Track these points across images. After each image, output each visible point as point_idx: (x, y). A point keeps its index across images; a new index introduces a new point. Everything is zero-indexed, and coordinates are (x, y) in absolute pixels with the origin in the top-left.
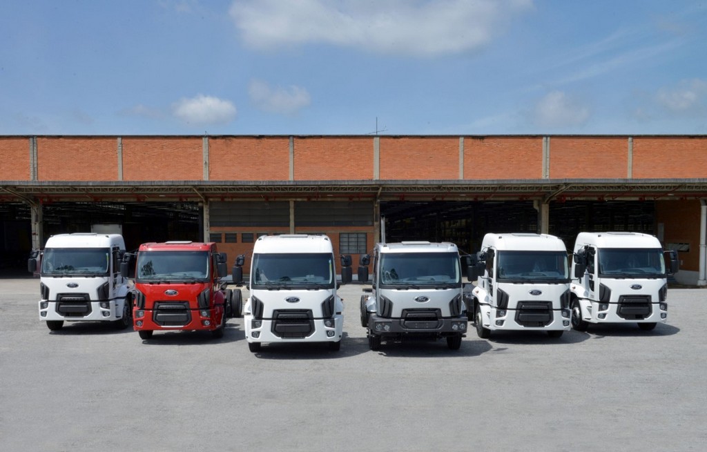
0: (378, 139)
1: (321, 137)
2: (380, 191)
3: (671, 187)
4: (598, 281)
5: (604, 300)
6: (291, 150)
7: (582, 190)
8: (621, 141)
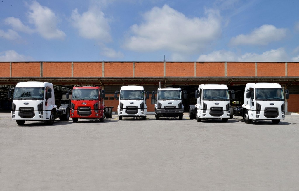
0: (165, 63)
1: (144, 62)
2: (166, 81)
3: (271, 80)
4: (255, 102)
5: (258, 110)
6: (134, 67)
7: (239, 81)
8: (253, 64)
